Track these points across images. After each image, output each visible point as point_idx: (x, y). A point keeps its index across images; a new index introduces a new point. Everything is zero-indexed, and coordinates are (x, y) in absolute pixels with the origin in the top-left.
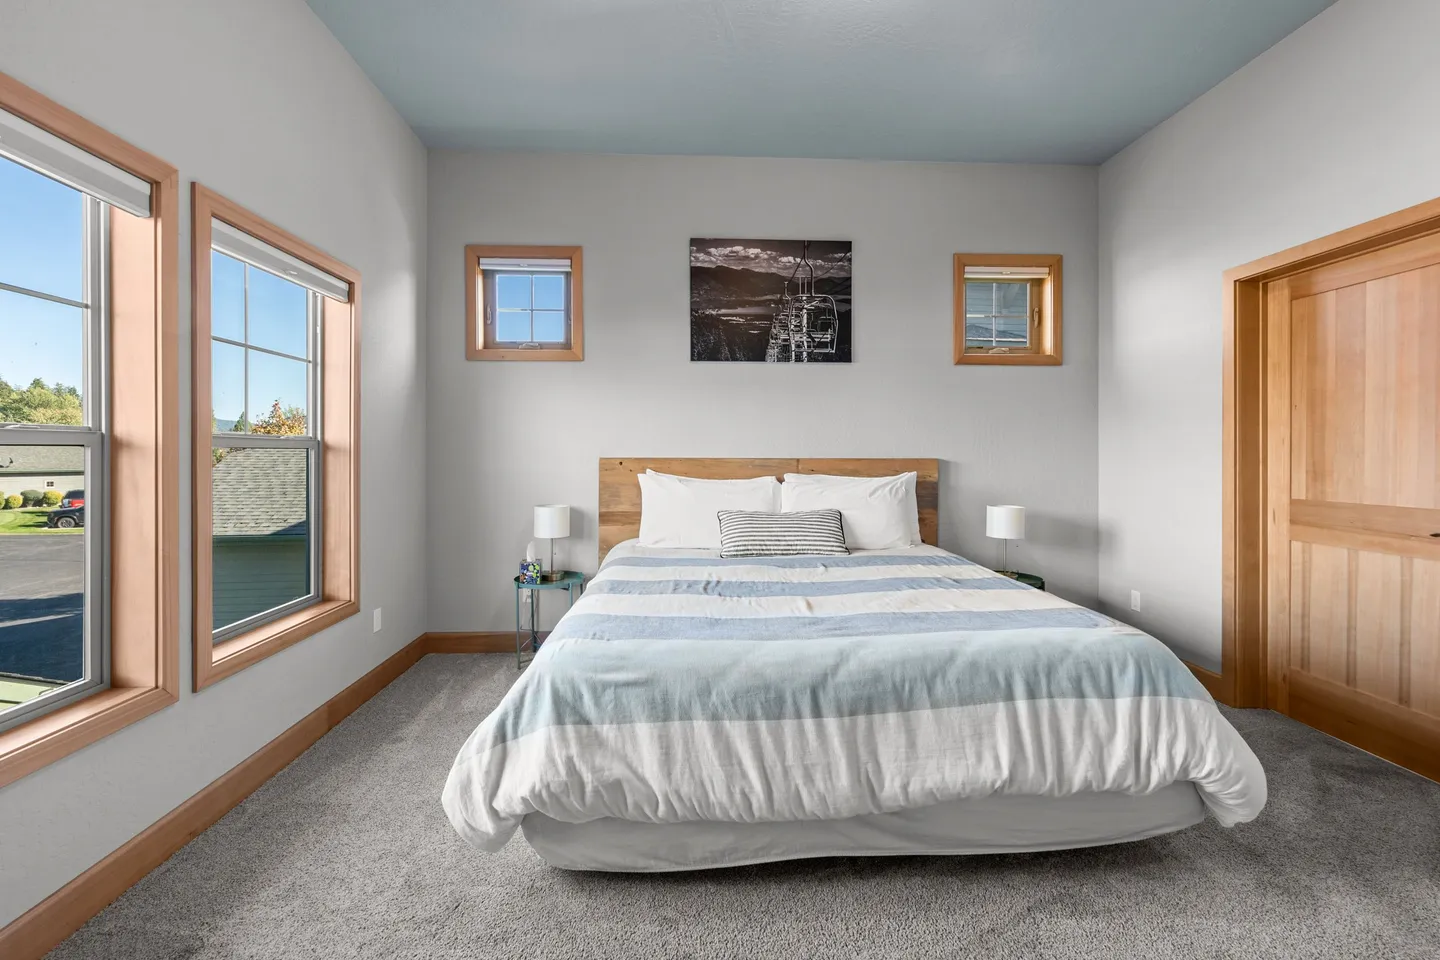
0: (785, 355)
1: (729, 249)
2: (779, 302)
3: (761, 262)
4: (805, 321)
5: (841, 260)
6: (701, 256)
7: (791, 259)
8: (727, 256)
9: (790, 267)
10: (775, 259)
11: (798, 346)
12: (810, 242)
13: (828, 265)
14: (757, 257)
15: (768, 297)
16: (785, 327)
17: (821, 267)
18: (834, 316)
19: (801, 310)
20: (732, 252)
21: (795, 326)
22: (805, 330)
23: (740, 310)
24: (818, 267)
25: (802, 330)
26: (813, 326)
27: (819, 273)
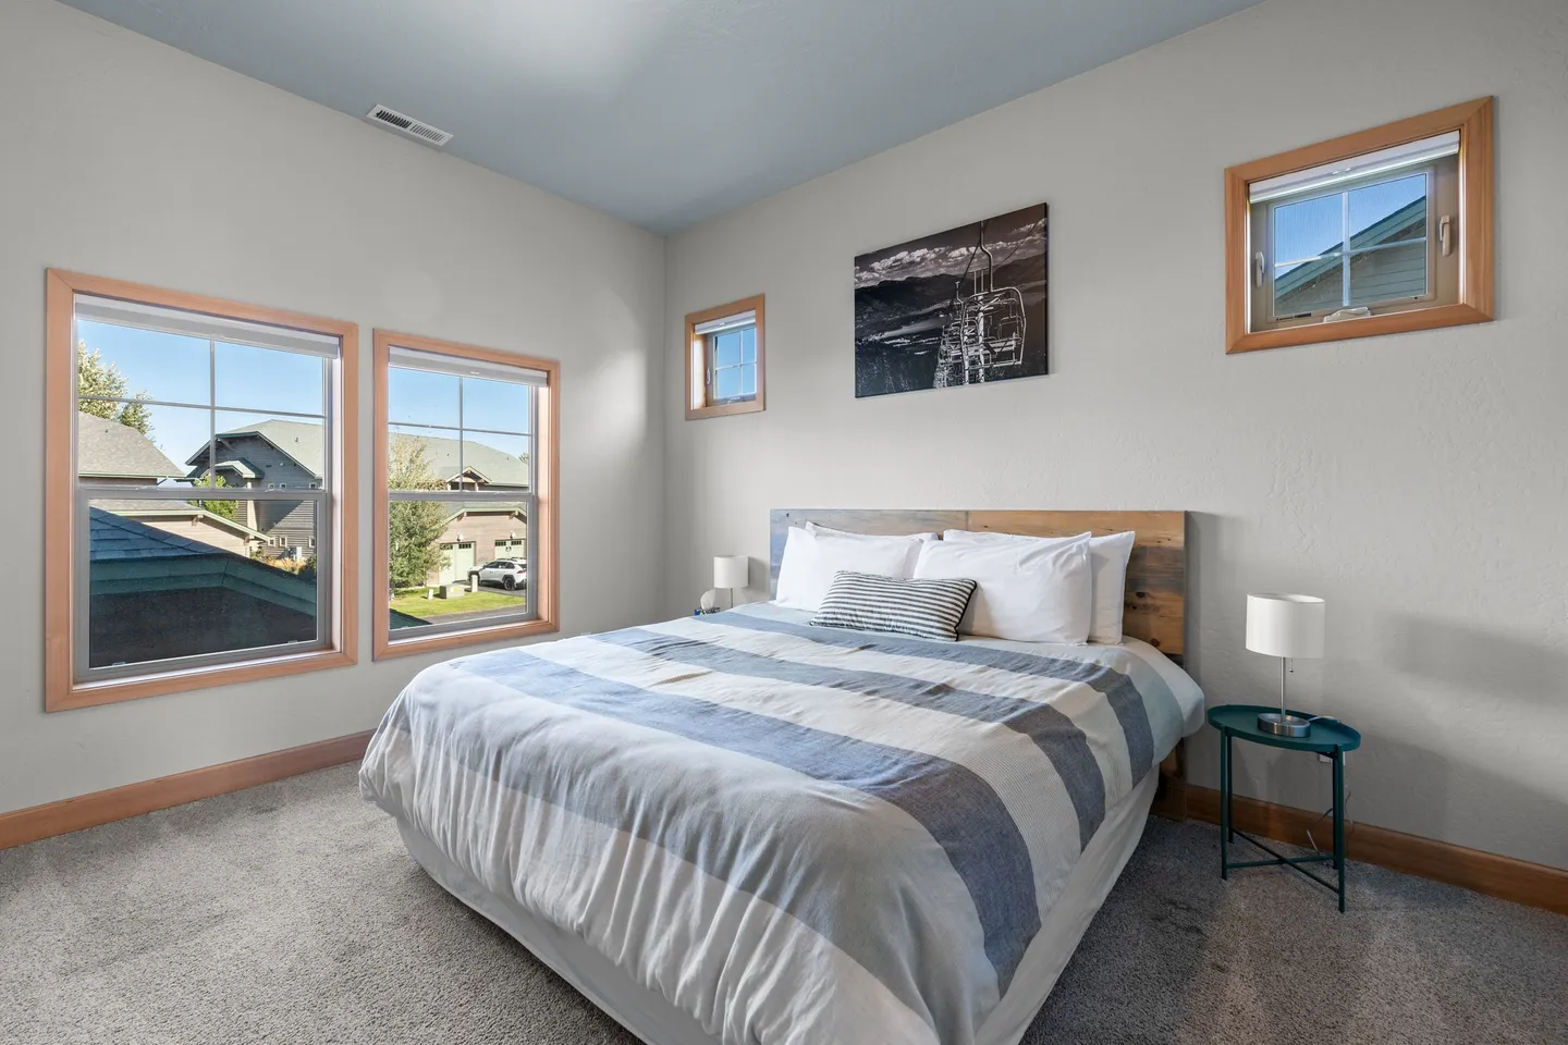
0: (956, 378)
1: (893, 258)
2: (951, 309)
3: (927, 265)
4: (981, 328)
5: (1030, 233)
6: (865, 275)
7: (963, 250)
8: (891, 267)
9: (963, 262)
10: (944, 256)
11: (973, 363)
12: (987, 222)
13: (1011, 245)
14: (923, 259)
15: (937, 306)
16: (956, 340)
17: (1002, 249)
18: (1020, 314)
19: (976, 314)
20: (896, 261)
21: (969, 337)
22: (981, 339)
23: (905, 330)
24: (998, 250)
25: (977, 340)
26: (991, 333)
27: (1000, 260)
